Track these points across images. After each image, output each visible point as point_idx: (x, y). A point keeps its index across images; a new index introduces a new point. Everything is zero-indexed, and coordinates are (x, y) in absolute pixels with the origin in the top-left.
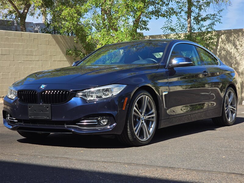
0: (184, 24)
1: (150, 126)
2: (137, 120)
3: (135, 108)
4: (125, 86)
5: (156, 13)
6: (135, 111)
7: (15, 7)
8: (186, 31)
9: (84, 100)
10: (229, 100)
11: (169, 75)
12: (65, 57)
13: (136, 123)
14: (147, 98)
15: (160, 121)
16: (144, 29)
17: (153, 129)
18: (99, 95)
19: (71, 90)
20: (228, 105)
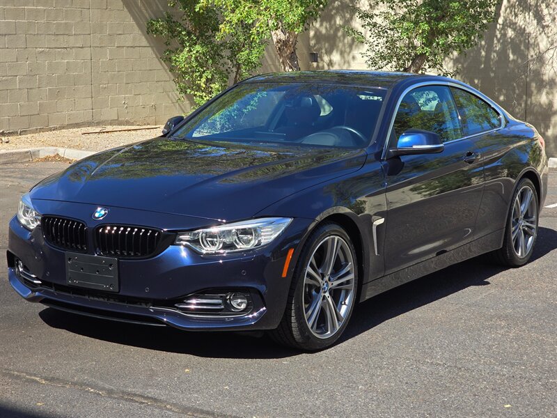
1: (340, 300)
2: (314, 292)
3: (309, 269)
4: (289, 220)
6: (309, 275)
9: (194, 254)
10: (522, 208)
11: (388, 175)
12: (143, 37)
13: (310, 300)
14: (336, 240)
15: (363, 286)
17: (347, 309)
18: (228, 240)
19: (165, 230)
20: (517, 220)
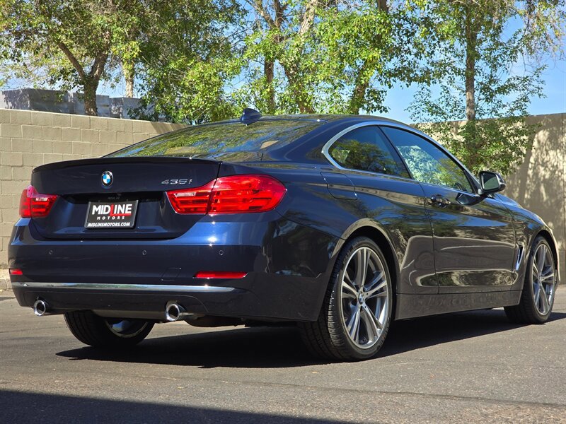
0: (458, 99)
5: (404, 74)
7: (74, 60)
8: (460, 116)
16: (375, 110)
